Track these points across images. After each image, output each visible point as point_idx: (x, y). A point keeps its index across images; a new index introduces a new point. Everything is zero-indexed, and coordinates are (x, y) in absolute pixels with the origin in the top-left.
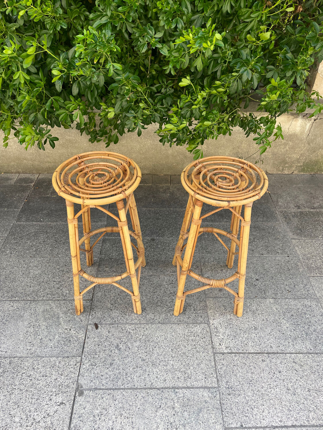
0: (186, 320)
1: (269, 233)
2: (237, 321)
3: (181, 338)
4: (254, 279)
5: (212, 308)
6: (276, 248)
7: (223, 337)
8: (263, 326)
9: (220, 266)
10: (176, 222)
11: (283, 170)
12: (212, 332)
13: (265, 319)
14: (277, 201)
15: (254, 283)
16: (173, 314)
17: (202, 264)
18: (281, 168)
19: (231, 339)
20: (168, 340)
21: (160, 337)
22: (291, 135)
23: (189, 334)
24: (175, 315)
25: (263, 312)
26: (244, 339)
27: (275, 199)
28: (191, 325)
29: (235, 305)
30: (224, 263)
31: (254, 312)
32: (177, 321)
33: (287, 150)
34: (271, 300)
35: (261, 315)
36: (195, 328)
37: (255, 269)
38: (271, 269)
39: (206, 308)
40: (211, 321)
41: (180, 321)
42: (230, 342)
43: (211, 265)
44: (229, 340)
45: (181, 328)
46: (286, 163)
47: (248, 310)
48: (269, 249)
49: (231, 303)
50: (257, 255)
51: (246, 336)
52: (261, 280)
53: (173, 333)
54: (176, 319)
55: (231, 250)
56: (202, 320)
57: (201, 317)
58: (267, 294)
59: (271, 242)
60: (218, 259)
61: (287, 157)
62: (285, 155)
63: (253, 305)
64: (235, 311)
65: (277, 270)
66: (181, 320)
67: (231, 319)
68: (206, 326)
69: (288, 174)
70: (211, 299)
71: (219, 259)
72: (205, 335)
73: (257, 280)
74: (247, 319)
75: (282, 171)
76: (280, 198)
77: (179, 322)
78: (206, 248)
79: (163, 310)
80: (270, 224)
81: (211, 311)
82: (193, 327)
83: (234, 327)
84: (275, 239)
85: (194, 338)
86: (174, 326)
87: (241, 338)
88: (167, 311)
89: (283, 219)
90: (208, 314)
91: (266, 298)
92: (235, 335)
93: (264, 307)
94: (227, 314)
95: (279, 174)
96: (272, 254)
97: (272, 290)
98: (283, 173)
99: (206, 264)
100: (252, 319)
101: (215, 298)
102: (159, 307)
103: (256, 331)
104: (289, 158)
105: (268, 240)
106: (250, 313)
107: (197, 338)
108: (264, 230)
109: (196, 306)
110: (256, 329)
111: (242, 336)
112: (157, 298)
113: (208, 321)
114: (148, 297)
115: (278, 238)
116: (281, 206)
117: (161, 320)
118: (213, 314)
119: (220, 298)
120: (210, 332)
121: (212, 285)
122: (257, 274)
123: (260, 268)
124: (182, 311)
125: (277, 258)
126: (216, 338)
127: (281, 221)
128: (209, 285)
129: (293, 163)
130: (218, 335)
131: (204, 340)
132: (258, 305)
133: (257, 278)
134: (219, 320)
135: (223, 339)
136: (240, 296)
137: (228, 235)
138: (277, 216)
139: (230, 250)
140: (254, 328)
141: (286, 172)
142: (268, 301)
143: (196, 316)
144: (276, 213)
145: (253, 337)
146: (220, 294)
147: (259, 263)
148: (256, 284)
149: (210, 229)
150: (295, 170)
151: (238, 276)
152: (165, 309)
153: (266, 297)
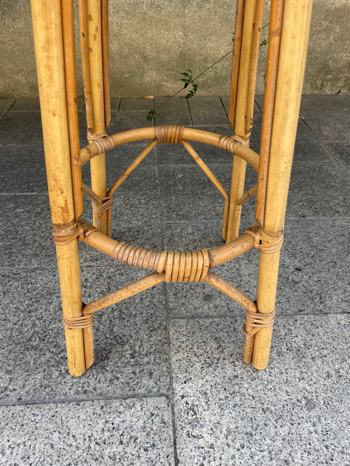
0: (103, 386)
1: (312, 178)
2: (254, 383)
3: (78, 453)
4: (291, 267)
5: (184, 345)
6: (332, 204)
7: (212, 441)
8: (330, 394)
9: (207, 244)
10: (119, 164)
11: (322, 85)
12: (178, 423)
13: (333, 373)
14: (320, 130)
15: (291, 278)
16: (67, 371)
17: (166, 240)
18: (319, 82)
19: (238, 445)
20: (32, 460)
21: (8, 452)
22: (338, 10)
23: (107, 434)
24: (72, 372)
25: (325, 352)
26: (279, 443)
27: (314, 126)
28: (116, 403)
29: (248, 338)
30: (217, 235)
31: (299, 355)
32: (77, 393)
33: (330, 44)
34: (339, 316)
35: (319, 362)
36: (127, 415)
37: (291, 245)
38: (329, 245)
39: (165, 346)
40: (178, 388)
41: (85, 392)
42: (233, 457)
43: (187, 242)
44: (232, 451)
45: (83, 417)
46: (329, 72)
47: (284, 349)
48: (317, 205)
49: (235, 330)
50: (292, 218)
51: (283, 431)
52: (308, 269)
53: (56, 434)
54: (75, 387)
55: (233, 194)
56: (152, 383)
57: (151, 374)
58: (328, 303)
59: (318, 194)
60: (203, 228)
61: (330, 59)
62: (327, 54)
63: (295, 332)
64: (247, 354)
65: (341, 247)
66: (90, 389)
67: (236, 377)
68: (162, 402)
69: (331, 95)
70: (182, 322)
71: (206, 228)
72: (156, 438)
73: (298, 269)
74: (284, 376)
75: (321, 89)
76: (324, 125)
77: (81, 396)
78: (177, 209)
79: (43, 359)
80: (311, 163)
81: (180, 356)
82: (121, 409)
83: (247, 403)
84: (326, 188)
85: (121, 448)
86: (63, 410)
87: (268, 441)
88: (53, 362)
89: (335, 155)
90: (169, 367)
91: (326, 314)
92: (249, 430)
93: (325, 339)
94: (226, 362)
95: (316, 95)
96: (324, 215)
97: (338, 292)
98: (322, 92)
99: (176, 239)
100: (298, 375)
101: (193, 317)
102: (32, 353)
103: (312, 413)
104: (334, 61)
105: (313, 191)
106: (289, 356)
107: (128, 450)
108: (301, 173)
109: (139, 343)
110: (310, 405)
111: (273, 430)
112: (34, 325)
113: (170, 387)
114: (9, 325)
115: (333, 186)
116: (327, 137)
117: (28, 393)
118: (184, 364)
119: (207, 317)
120: (174, 425)
121: (164, 272)
122: (295, 258)
123: (301, 243)
124: (90, 362)
125: (338, 223)
126: (191, 446)
127: (332, 158)
128: (155, 273)
129: (340, 72)
130: (196, 432)
131: (152, 454)
132: (308, 332)
133: (298, 265)
134: (201, 382)
135: (212, 446)
136: (262, 308)
137: (225, 143)
138: (324, 151)
139: (229, 196)
140: (304, 402)
141: (328, 91)
142: (333, 319)
143: (134, 373)
144: (321, 147)
145: (305, 434)
146: (206, 307)
147: (299, 234)
148: (297, 280)
149: (172, 131)
150: (344, 87)
151: (258, 237)
152: (48, 355)
153: (327, 310)
